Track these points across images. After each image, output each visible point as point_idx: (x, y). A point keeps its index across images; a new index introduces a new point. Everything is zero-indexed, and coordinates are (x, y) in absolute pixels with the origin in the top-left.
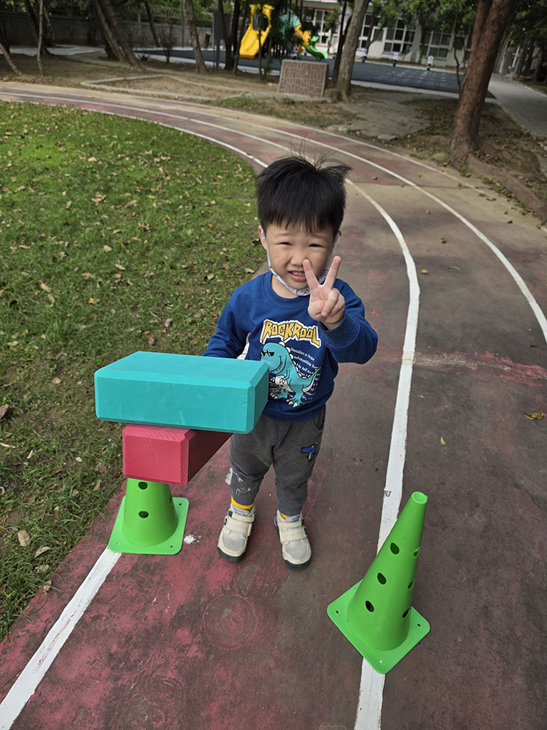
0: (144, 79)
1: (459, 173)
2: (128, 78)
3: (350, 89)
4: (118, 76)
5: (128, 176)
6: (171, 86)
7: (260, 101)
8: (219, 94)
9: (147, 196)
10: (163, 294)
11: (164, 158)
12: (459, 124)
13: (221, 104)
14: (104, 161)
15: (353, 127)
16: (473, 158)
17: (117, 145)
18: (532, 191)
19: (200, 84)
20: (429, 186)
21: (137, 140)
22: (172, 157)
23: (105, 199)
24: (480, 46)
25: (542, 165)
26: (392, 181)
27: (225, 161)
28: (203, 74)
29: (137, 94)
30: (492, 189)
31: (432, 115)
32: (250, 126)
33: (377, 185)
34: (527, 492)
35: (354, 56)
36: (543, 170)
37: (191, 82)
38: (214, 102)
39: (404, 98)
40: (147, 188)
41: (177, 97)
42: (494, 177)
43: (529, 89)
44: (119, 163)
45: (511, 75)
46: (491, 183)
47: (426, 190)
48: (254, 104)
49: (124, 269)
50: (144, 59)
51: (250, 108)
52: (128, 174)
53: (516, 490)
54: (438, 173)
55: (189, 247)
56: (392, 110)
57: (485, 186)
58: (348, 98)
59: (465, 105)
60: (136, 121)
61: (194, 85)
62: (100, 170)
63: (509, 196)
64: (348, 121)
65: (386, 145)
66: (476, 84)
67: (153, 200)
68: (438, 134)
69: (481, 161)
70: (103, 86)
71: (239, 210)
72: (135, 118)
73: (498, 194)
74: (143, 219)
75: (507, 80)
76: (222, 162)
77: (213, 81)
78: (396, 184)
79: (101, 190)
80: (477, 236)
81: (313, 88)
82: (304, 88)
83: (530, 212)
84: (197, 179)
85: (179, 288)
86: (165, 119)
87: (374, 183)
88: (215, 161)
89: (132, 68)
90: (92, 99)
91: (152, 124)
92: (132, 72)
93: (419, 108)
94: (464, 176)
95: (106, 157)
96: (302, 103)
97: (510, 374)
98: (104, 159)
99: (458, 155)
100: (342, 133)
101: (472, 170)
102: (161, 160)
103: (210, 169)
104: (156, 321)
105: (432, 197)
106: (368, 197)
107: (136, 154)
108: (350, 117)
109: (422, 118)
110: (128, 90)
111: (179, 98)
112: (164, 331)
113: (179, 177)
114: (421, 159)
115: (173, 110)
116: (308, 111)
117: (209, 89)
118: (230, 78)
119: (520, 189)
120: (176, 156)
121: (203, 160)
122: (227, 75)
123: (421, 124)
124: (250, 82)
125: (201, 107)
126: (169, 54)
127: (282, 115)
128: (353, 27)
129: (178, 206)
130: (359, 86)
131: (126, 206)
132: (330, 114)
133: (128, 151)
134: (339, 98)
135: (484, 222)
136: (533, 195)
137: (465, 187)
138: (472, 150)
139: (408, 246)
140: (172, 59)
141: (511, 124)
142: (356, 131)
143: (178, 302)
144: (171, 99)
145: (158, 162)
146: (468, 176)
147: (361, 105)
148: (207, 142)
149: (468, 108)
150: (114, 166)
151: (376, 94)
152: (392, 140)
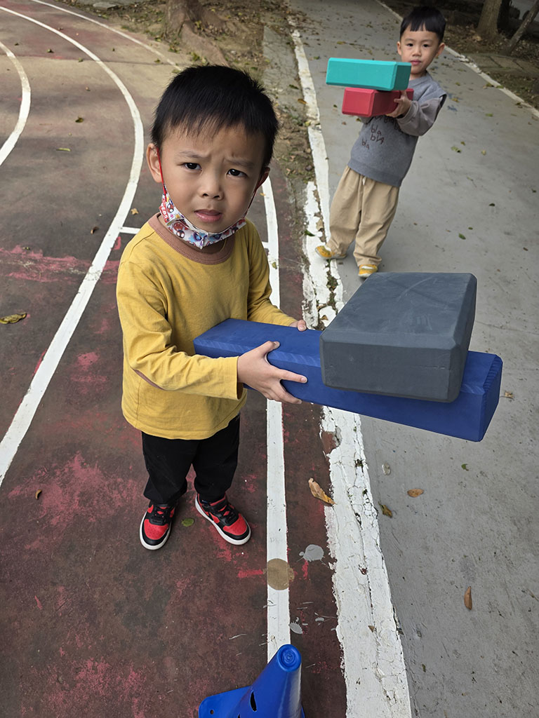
1: (167, 47)
16: (189, 29)
20: (116, 62)
33: (45, 59)
46: (197, 59)
47: (109, 67)
54: (143, 47)
65: (100, 15)
69: (200, 34)
78: (74, 59)
80: (130, 113)
87: (45, 56)
94: (171, 50)
97: (27, 270)
99: (173, 26)
101: (185, 44)
105: (110, 72)
106: (22, 73)
114: (133, 31)
135: (152, 99)
137: (162, 63)
138: (189, 20)
139: (26, 126)
146: (176, 51)
152: (110, 9)
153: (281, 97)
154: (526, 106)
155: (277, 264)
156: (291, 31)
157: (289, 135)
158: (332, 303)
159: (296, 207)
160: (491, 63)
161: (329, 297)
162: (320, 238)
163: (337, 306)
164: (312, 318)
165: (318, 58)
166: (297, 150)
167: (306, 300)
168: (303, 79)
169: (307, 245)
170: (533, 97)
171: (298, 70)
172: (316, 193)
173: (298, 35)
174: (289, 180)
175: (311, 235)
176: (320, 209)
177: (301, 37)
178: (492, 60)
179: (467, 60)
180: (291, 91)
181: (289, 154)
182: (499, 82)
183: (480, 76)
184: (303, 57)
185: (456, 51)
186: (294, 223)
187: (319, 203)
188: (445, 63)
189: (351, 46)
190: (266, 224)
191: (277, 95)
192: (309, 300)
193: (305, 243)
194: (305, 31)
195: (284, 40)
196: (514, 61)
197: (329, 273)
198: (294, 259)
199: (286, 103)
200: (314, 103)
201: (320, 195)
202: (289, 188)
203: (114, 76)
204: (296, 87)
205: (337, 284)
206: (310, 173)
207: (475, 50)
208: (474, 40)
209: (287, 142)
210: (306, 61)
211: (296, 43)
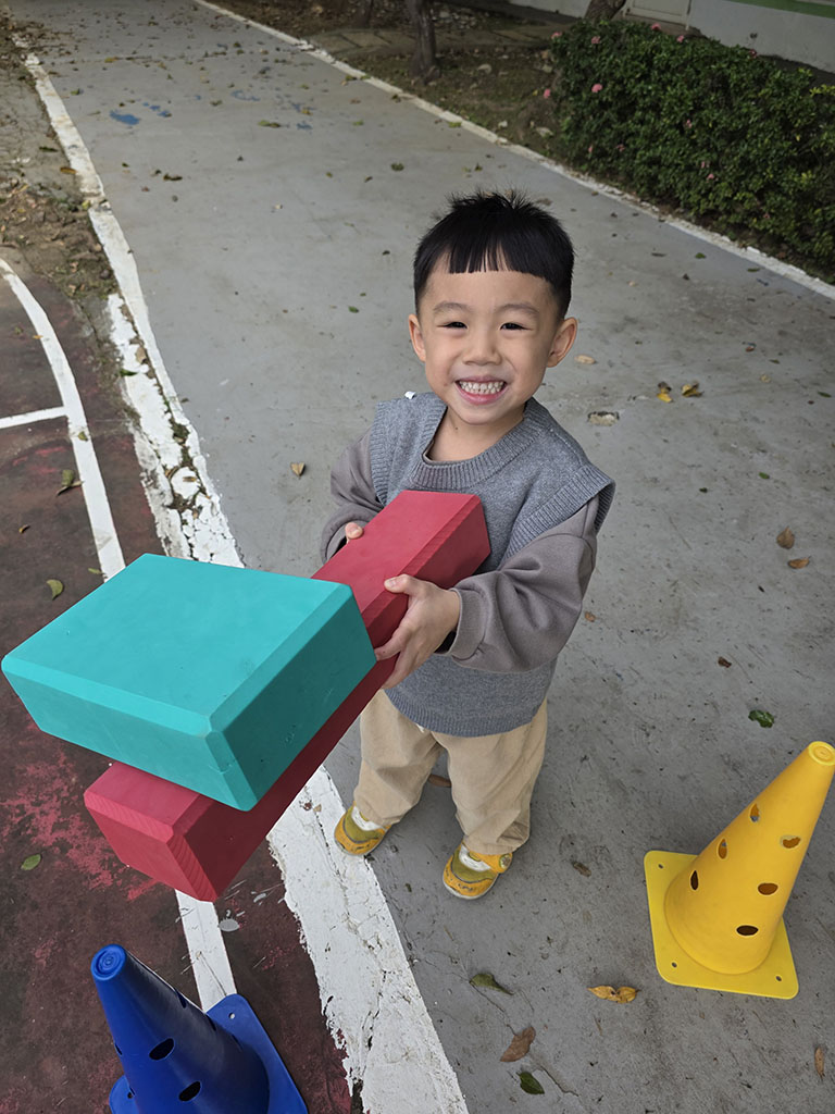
153: (30, 172)
154: (405, 98)
155: (87, 432)
156: (23, 57)
157: (58, 232)
158: (187, 461)
159: (98, 340)
160: (345, 45)
161: (180, 455)
162: (147, 374)
163: (195, 464)
164: (162, 493)
165: (78, 93)
166: (79, 251)
167: (146, 471)
168: (61, 132)
169: (128, 391)
170: (413, 82)
171: (48, 119)
172: (125, 310)
173: (37, 61)
174: (76, 303)
175: (131, 374)
176: (136, 332)
177: (41, 63)
178: (345, 38)
179: (311, 46)
180: (45, 157)
181: (68, 262)
182: (362, 71)
183: (334, 68)
184: (52, 95)
185: (292, 35)
186: (100, 364)
187: (133, 323)
188: (280, 59)
189: (130, 61)
190: (54, 380)
191: (23, 170)
192: (151, 469)
193: (125, 389)
194: (46, 53)
195: (12, 75)
196: (376, 34)
197: (172, 421)
198: (112, 418)
199: (40, 179)
200: (88, 169)
201: (131, 310)
202: (78, 313)
204: (52, 148)
205: (188, 433)
206: (108, 281)
207: (320, 29)
208: (315, 13)
209: (60, 243)
210: (60, 101)
211: (35, 76)
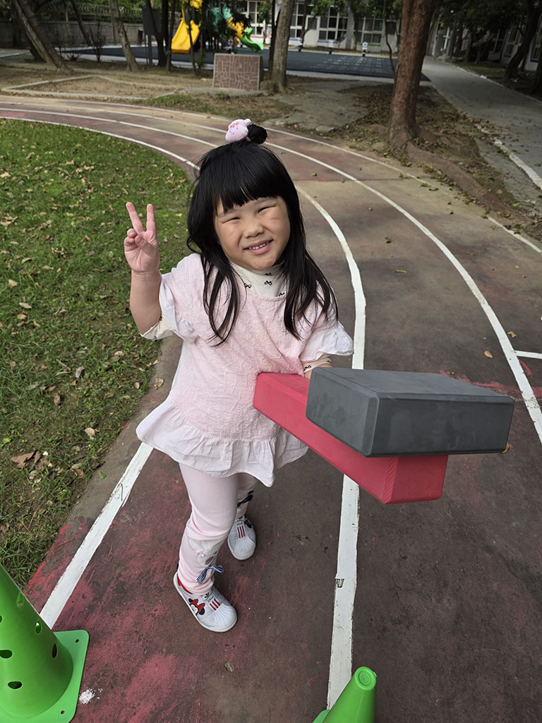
0: (72, 81)
1: (399, 163)
2: (53, 81)
3: (286, 79)
4: (44, 80)
5: (45, 192)
6: (102, 86)
7: (194, 98)
8: (152, 93)
9: (65, 214)
10: (77, 335)
11: (87, 168)
12: (395, 112)
13: (152, 103)
14: (19, 176)
15: (290, 121)
16: (412, 146)
17: (35, 156)
18: (473, 178)
19: (131, 83)
20: (370, 180)
21: (58, 149)
22: (97, 167)
23: (15, 221)
24: (409, 31)
25: (480, 149)
26: (332, 176)
27: (156, 166)
28: (135, 72)
29: (63, 97)
30: (434, 178)
31: (370, 102)
32: (185, 126)
33: (317, 183)
34: (500, 555)
35: (288, 45)
36: (482, 154)
37: (122, 82)
38: (145, 101)
39: (340, 86)
40: (65, 205)
41: (106, 98)
42: (435, 164)
43: (462, 69)
44: (37, 177)
45: (444, 57)
46: (432, 171)
47: (367, 184)
48: (188, 101)
49: (30, 307)
50: (73, 59)
51: (184, 106)
52: (44, 190)
53: (488, 555)
54: (378, 164)
55: (110, 271)
56: (329, 99)
57: (426, 175)
58: (285, 89)
59: (400, 92)
60: (59, 127)
61: (125, 84)
62: (13, 188)
63: (451, 183)
64: (285, 114)
65: (325, 137)
66: (409, 70)
67: (71, 218)
68: (377, 122)
69: (420, 148)
70: (26, 91)
71: (168, 223)
72: (58, 124)
73: (440, 183)
74: (57, 242)
75: (440, 62)
76: (152, 168)
77: (145, 79)
78: (337, 180)
79: (12, 211)
80: (422, 231)
81: (248, 81)
82: (239, 81)
83: (473, 200)
84: (123, 189)
85: (96, 324)
86: (92, 124)
87: (314, 180)
88: (143, 167)
89: (59, 70)
90: (13, 106)
91: (76, 129)
92: (59, 74)
93: (356, 95)
94: (405, 165)
95: (22, 171)
96: (237, 97)
98: (19, 173)
99: (397, 144)
100: (279, 127)
101: (413, 159)
102: (85, 170)
103: (138, 177)
104: (65, 372)
105: (373, 191)
107: (56, 165)
108: (287, 109)
109: (359, 106)
110: (53, 93)
111: (108, 99)
112: (74, 383)
113: (103, 188)
114: (361, 150)
115: (101, 113)
116: (244, 106)
117: (141, 88)
118: (161, 75)
119: (461, 177)
120: (101, 164)
121: (131, 167)
122: (160, 72)
123: (359, 112)
124: (184, 78)
125: (132, 108)
126: (99, 52)
127: (217, 111)
128: (284, 17)
129: (100, 223)
130: (296, 76)
131: (39, 229)
132: (267, 107)
133: (47, 163)
134: (276, 90)
135: (428, 215)
136: (475, 182)
137: (406, 178)
138: (410, 138)
139: (351, 250)
140: (104, 58)
141: (447, 107)
142: (294, 124)
143: (93, 344)
144: (100, 101)
145: (80, 173)
146: (409, 166)
147: (298, 95)
148: (136, 146)
149: (403, 95)
150: (30, 181)
151: (313, 84)
152: (330, 132)
156: (491, 139)
165: (539, 165)
173: (501, 142)
177: (504, 144)
184: (524, 165)
191: (535, 207)
194: (503, 138)
195: (493, 149)
203: (379, 194)
210: (530, 169)
211: (505, 152)
